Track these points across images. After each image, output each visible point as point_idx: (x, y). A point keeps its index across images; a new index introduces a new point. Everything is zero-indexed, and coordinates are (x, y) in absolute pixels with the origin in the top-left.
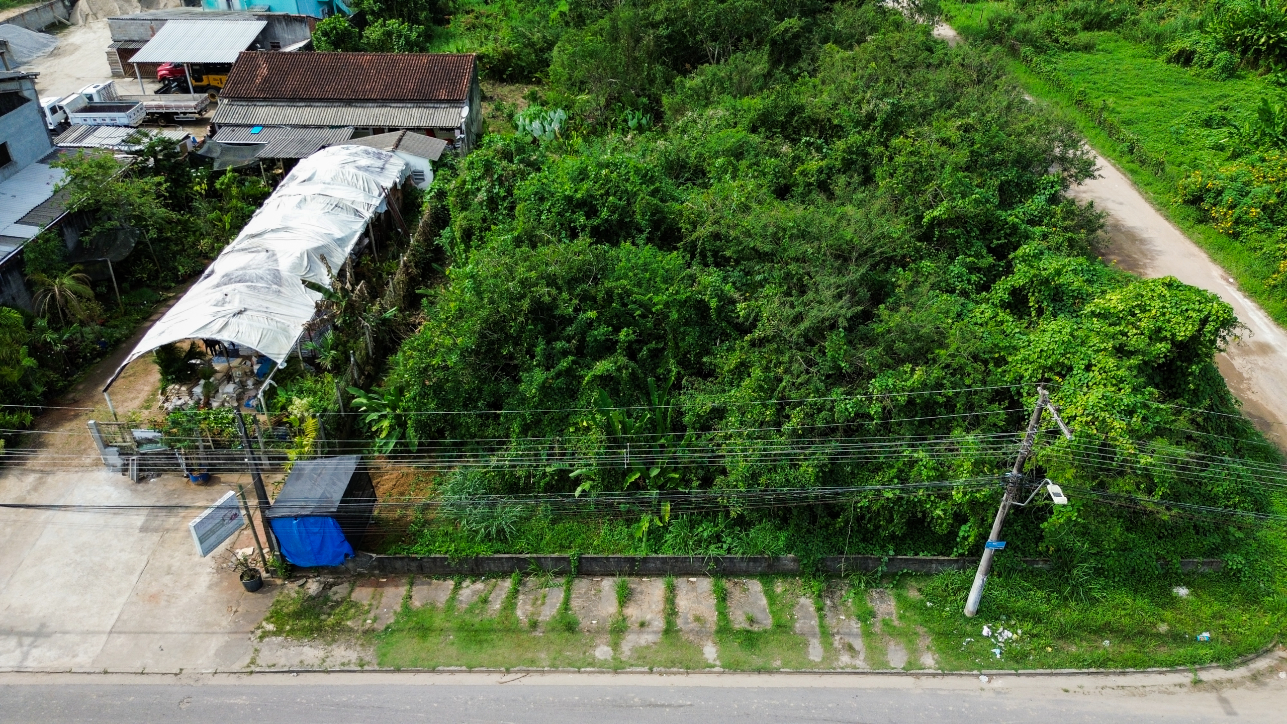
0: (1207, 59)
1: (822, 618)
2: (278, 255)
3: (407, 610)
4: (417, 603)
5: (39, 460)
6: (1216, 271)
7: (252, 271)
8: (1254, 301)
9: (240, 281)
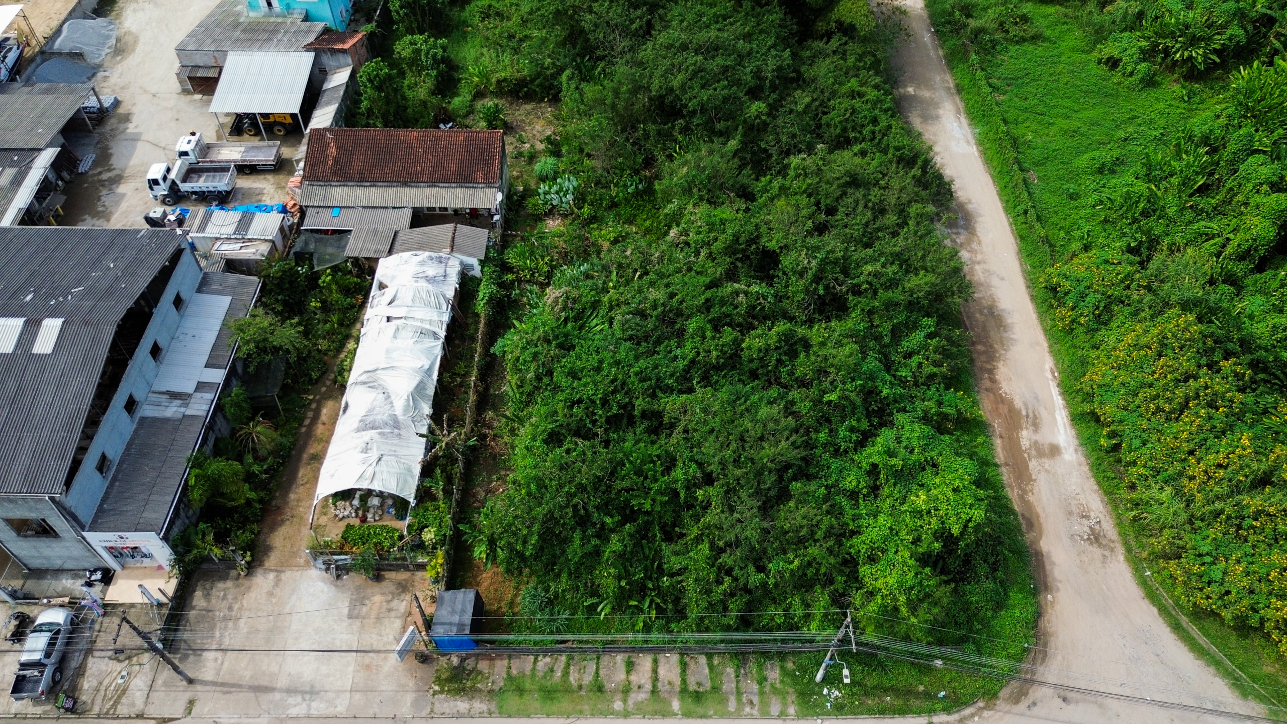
0: (1129, 69)
1: (738, 682)
2: (393, 397)
3: (510, 677)
4: (514, 672)
5: (272, 561)
6: (1049, 363)
7: (378, 417)
8: (1064, 399)
9: (373, 428)
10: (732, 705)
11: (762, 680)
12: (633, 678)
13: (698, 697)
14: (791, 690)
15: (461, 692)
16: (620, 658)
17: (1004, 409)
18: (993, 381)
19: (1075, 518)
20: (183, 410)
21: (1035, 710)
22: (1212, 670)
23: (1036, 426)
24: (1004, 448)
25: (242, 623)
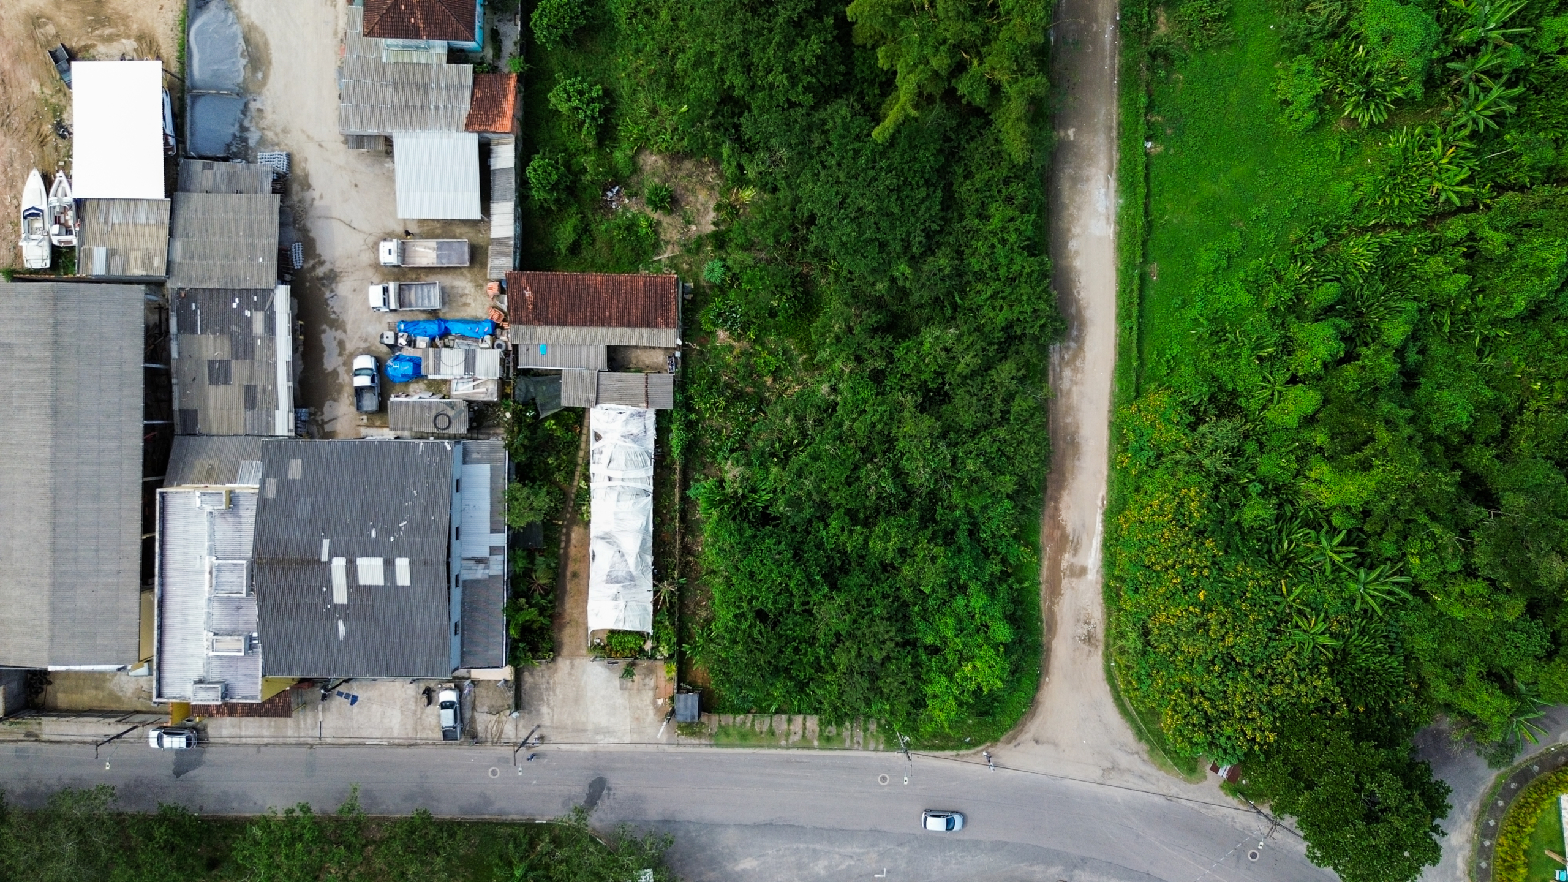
1: (852, 731)
3: (720, 726)
4: (723, 723)
5: (566, 651)
6: (1103, 491)
7: (620, 574)
8: (1104, 526)
9: (618, 582)
10: (848, 744)
11: (866, 730)
12: (792, 727)
13: (829, 739)
14: (882, 736)
15: (693, 734)
16: (784, 717)
17: (1057, 534)
18: (1057, 509)
19: (1081, 624)
20: (487, 571)
21: (1018, 748)
22: (1128, 725)
23: (1076, 550)
24: (1048, 569)
25: (558, 691)
